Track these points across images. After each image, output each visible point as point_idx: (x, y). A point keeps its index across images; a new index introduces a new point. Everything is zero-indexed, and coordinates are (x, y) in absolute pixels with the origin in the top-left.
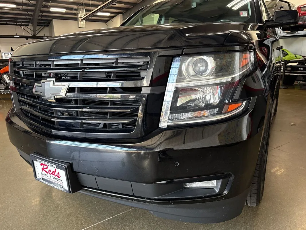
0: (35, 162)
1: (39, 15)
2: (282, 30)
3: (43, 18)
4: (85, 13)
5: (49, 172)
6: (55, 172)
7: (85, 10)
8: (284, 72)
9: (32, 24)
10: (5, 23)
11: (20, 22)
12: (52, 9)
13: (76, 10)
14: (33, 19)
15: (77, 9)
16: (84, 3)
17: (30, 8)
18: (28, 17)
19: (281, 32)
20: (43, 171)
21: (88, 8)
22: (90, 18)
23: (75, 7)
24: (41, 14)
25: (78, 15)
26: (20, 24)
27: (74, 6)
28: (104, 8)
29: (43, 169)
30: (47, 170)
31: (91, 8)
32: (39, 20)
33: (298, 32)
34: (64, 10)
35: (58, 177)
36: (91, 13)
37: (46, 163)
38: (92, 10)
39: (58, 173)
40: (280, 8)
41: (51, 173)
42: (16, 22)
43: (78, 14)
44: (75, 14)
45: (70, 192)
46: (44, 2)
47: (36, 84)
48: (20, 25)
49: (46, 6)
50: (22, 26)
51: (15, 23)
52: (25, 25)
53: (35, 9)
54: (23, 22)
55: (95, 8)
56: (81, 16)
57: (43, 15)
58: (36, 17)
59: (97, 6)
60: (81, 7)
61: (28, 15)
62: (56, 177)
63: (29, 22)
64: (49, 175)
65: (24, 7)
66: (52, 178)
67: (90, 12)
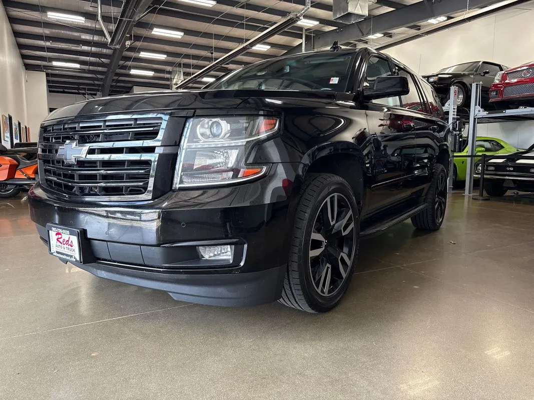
0: (50, 231)
1: (113, 80)
2: (481, 108)
3: (118, 84)
4: (182, 78)
5: (63, 242)
6: (68, 241)
7: (184, 73)
8: (483, 173)
9: (101, 93)
10: (62, 90)
11: (84, 89)
12: (133, 72)
13: (169, 73)
14: (103, 86)
15: (171, 72)
16: (182, 63)
17: (100, 69)
18: (96, 82)
19: (479, 111)
20: (58, 242)
21: (188, 70)
22: (190, 85)
23: (169, 68)
24: (115, 78)
25: (171, 81)
26: (83, 92)
27: (166, 67)
28: (210, 71)
29: (58, 239)
30: (61, 240)
31: (191, 70)
32: (112, 86)
33: (507, 110)
34: (150, 74)
35: (71, 246)
36: (190, 78)
37: (60, 231)
38: (193, 74)
39: (72, 242)
40: (483, 74)
41: (64, 243)
42: (78, 89)
43: (171, 78)
44: (168, 79)
45: (81, 262)
46: (121, 60)
47: (60, 147)
48: (84, 94)
49: (124, 66)
50: (86, 96)
51: (77, 91)
52: (92, 94)
53: (108, 71)
54: (89, 90)
55: (197, 70)
56: (176, 82)
57: (119, 79)
58: (109, 82)
59: (200, 67)
60: (177, 69)
61: (97, 79)
62: (70, 247)
63: (98, 90)
64: (63, 245)
65: (91, 68)
66: (66, 248)
67: (190, 76)
